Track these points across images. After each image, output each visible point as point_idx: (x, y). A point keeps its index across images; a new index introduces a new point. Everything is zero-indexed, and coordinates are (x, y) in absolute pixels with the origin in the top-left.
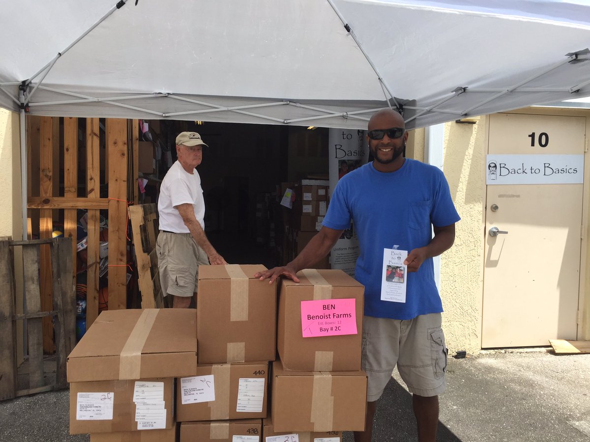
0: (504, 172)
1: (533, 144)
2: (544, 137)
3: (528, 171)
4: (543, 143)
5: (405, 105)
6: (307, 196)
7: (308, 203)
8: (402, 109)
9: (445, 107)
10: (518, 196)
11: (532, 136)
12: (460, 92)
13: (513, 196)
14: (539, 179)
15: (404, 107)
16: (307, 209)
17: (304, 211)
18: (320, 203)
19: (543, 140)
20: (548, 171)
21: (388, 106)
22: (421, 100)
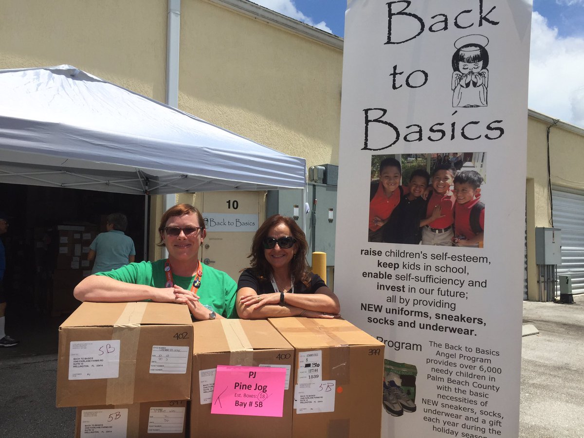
0: (213, 224)
1: (229, 208)
2: (235, 203)
3: (227, 223)
4: (235, 206)
5: (150, 178)
6: (64, 240)
7: (64, 245)
8: (148, 181)
9: (175, 184)
10: (221, 239)
11: (229, 202)
12: (184, 177)
13: (218, 239)
14: (233, 229)
15: (149, 179)
16: (64, 250)
17: (60, 252)
18: (76, 245)
19: (235, 205)
20: (239, 224)
21: (139, 178)
22: (161, 177)
